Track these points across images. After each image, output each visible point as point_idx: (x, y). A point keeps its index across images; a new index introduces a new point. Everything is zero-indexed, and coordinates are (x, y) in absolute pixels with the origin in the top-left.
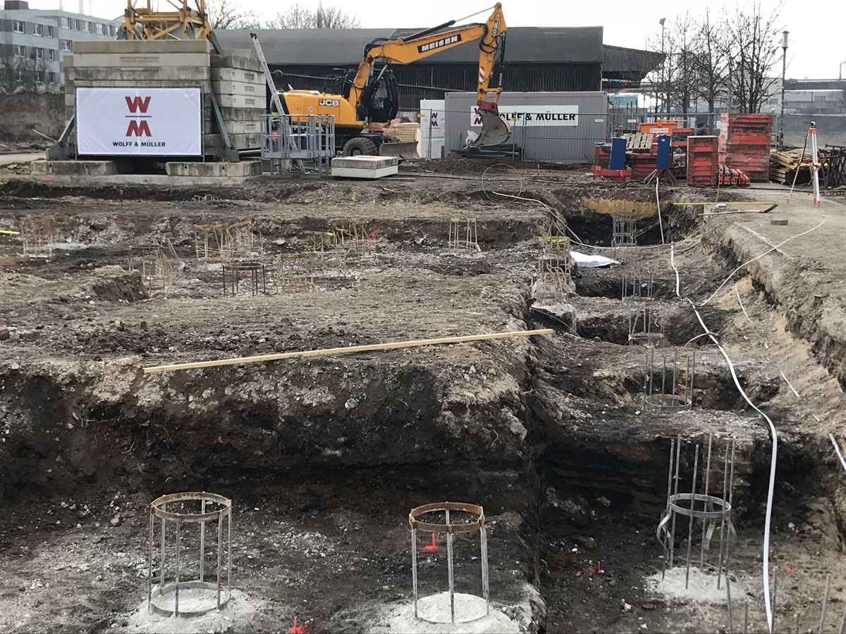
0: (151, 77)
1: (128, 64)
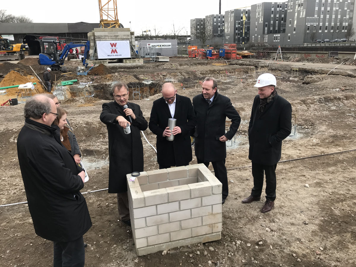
0: (116, 38)
1: (110, 34)
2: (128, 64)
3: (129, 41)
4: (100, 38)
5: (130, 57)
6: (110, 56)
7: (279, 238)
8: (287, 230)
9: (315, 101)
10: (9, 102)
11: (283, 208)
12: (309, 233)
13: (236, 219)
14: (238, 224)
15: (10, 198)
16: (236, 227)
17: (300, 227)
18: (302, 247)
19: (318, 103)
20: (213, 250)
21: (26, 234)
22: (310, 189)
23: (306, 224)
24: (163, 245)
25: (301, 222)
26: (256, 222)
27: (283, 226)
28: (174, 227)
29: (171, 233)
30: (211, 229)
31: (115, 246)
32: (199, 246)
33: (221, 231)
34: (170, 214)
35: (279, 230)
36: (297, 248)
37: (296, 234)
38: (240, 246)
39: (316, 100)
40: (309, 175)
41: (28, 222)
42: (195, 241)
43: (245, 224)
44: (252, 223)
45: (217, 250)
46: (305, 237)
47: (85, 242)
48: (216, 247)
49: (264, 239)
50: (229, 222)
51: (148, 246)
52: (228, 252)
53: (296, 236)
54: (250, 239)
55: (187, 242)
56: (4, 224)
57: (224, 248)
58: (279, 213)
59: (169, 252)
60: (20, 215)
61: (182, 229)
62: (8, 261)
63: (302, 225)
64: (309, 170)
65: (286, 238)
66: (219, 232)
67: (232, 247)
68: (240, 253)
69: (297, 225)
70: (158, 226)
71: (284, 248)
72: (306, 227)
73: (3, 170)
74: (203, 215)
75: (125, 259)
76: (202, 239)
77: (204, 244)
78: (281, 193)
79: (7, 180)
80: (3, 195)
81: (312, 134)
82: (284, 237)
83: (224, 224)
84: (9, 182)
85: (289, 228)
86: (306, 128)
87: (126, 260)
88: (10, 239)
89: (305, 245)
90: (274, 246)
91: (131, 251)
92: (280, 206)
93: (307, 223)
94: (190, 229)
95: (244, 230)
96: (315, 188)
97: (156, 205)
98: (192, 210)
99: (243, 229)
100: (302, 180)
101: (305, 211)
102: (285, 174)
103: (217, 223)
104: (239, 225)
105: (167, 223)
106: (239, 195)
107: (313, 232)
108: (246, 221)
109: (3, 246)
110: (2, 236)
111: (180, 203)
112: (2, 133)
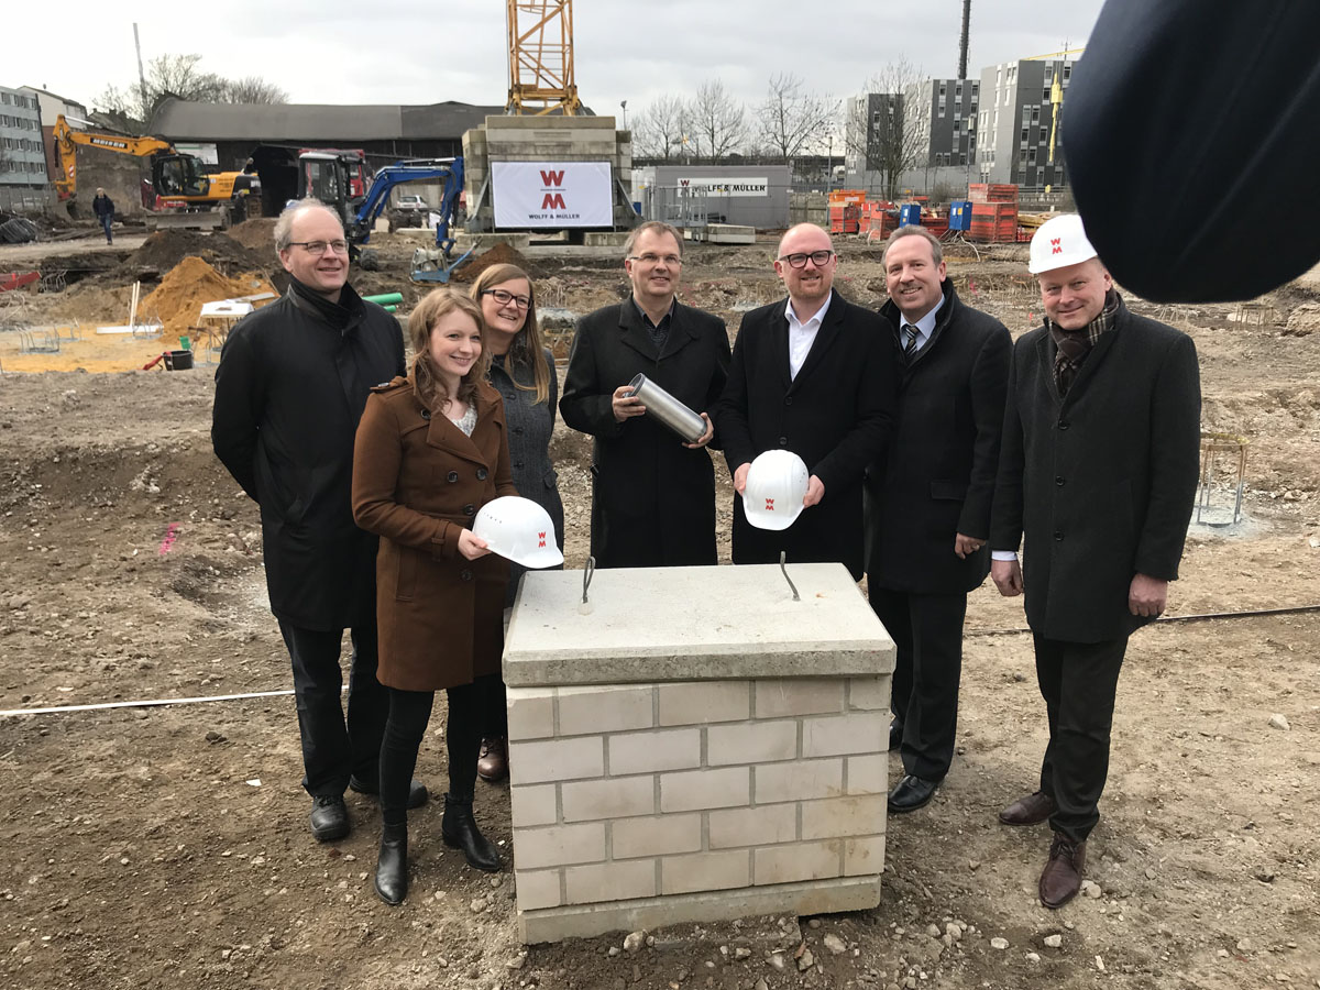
0: (564, 152)
1: (541, 139)
2: (603, 249)
3: (609, 164)
4: (505, 150)
5: (610, 224)
6: (538, 217)
7: (1136, 925)
8: (1175, 897)
11: (1165, 804)
12: (1275, 919)
13: (952, 834)
14: (960, 855)
15: (88, 684)
16: (952, 863)
17: (1239, 889)
18: (1241, 973)
20: (843, 949)
21: (116, 819)
22: (1295, 736)
23: (1263, 878)
24: (630, 910)
25: (1242, 870)
26: (1039, 851)
27: (1161, 879)
28: (679, 833)
29: (664, 860)
30: (837, 861)
31: (439, 895)
32: (780, 927)
33: (882, 872)
34: (663, 777)
35: (1142, 894)
36: (1217, 979)
37: (1218, 916)
38: (959, 945)
40: (1290, 680)
41: (133, 777)
42: (765, 903)
43: (992, 857)
44: (1021, 852)
45: (857, 952)
46: (1256, 932)
48: (857, 941)
49: (1069, 925)
50: (924, 842)
51: (563, 906)
52: (906, 964)
53: (1214, 926)
54: (1010, 921)
55: (730, 905)
56: (46, 775)
57: (888, 947)
58: (1146, 821)
59: (651, 939)
60: (107, 747)
61: (709, 846)
62: (28, 915)
63: (1246, 881)
65: (1170, 931)
66: (872, 876)
67: (922, 945)
68: (958, 973)
69: (1225, 880)
70: (609, 822)
71: (1155, 971)
72: (1266, 891)
73: (90, 585)
74: (804, 798)
75: (472, 953)
76: (798, 900)
77: (804, 920)
78: (1159, 744)
79: (95, 619)
80: (68, 671)
81: (1312, 525)
82: (1162, 926)
84: (98, 628)
85: (1187, 889)
86: (1287, 500)
87: (477, 958)
88: (52, 832)
89: (1255, 966)
90: (1115, 959)
91: (498, 922)
92: (1151, 793)
93: (1269, 873)
94: (747, 851)
95: (983, 881)
97: (606, 735)
98: (758, 769)
99: (980, 877)
100: (1255, 696)
101: (1265, 825)
102: (1184, 668)
103: (862, 836)
104: (962, 858)
105: (647, 816)
106: (978, 737)
107: (1292, 913)
108: (998, 845)
109: (21, 855)
110: (26, 820)
111: (704, 736)
112: (108, 455)
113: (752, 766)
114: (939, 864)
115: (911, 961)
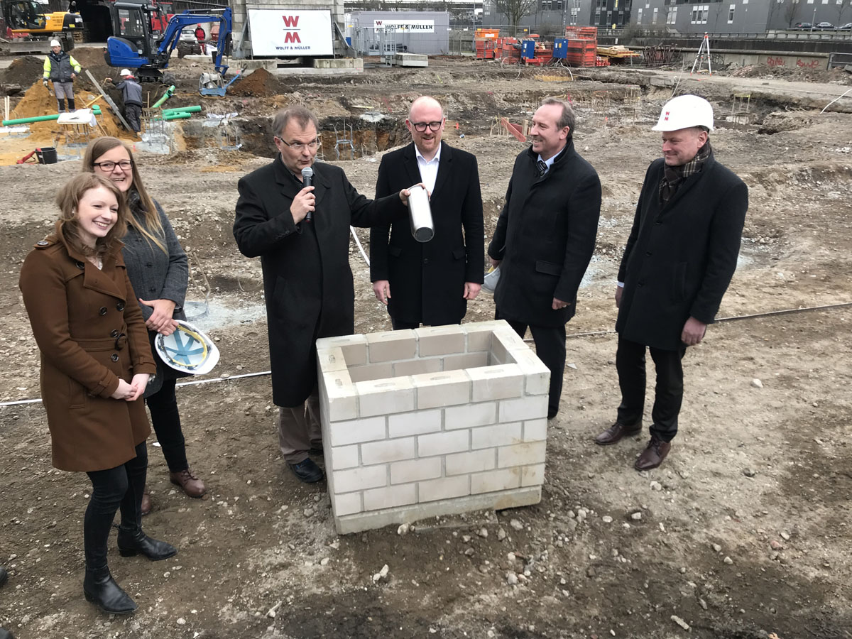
0: (298, 3)
2: (327, 70)
3: (329, 12)
4: (258, 2)
6: (282, 48)
7: (681, 505)
8: (701, 488)
9: (789, 175)
10: (35, 155)
11: (696, 435)
12: (755, 498)
13: (578, 457)
14: (583, 469)
16: (579, 475)
17: (736, 482)
18: (738, 529)
19: (796, 182)
20: (521, 527)
22: (764, 392)
23: (749, 475)
24: (401, 512)
25: (737, 471)
26: (627, 465)
27: (694, 478)
28: (429, 468)
29: (420, 484)
30: (518, 479)
31: (284, 507)
32: (486, 517)
33: (542, 483)
34: (419, 437)
35: (684, 487)
36: (724, 532)
37: (725, 497)
38: (585, 521)
39: (791, 174)
40: (763, 358)
42: (478, 504)
43: (601, 470)
44: (617, 466)
45: (529, 529)
46: (746, 505)
47: (214, 495)
48: (529, 522)
49: (645, 506)
50: (562, 463)
51: (363, 512)
52: (557, 534)
53: (723, 503)
54: (612, 507)
55: (458, 506)
56: (23, 445)
57: (546, 525)
58: (685, 446)
59: (413, 527)
61: (446, 474)
62: (32, 532)
63: (739, 477)
64: (763, 345)
65: (699, 507)
66: (538, 485)
67: (565, 523)
68: (585, 537)
69: (728, 477)
70: (389, 464)
71: (692, 529)
72: (750, 482)
73: (22, 318)
74: (499, 445)
75: (308, 541)
76: (495, 501)
77: (499, 512)
78: (692, 399)
80: (21, 376)
81: (775, 259)
82: (695, 505)
83: (550, 466)
85: (708, 483)
86: (762, 244)
87: (311, 543)
88: (36, 480)
89: (745, 525)
90: (669, 524)
91: (322, 522)
92: (687, 429)
93: (752, 472)
94: (467, 476)
95: (597, 485)
96: (777, 390)
97: (387, 416)
98: (474, 430)
99: (595, 482)
100: (744, 369)
101: (750, 445)
102: (705, 353)
103: (532, 465)
104: (584, 472)
105: (411, 459)
106: (589, 399)
107: (765, 494)
108: (604, 463)
109: (19, 497)
110: (16, 473)
111: (443, 413)
112: (18, 228)
113: (470, 429)
114: (571, 476)
115: (559, 532)
